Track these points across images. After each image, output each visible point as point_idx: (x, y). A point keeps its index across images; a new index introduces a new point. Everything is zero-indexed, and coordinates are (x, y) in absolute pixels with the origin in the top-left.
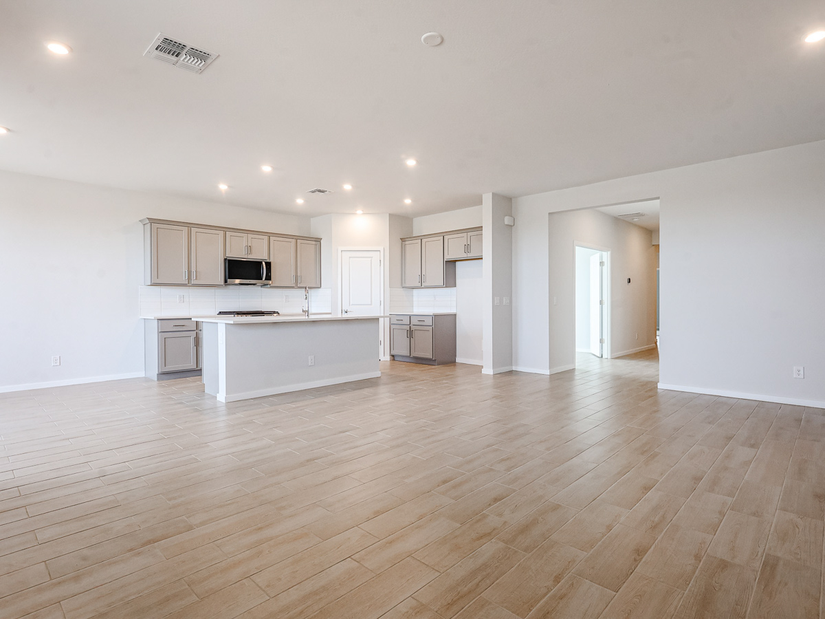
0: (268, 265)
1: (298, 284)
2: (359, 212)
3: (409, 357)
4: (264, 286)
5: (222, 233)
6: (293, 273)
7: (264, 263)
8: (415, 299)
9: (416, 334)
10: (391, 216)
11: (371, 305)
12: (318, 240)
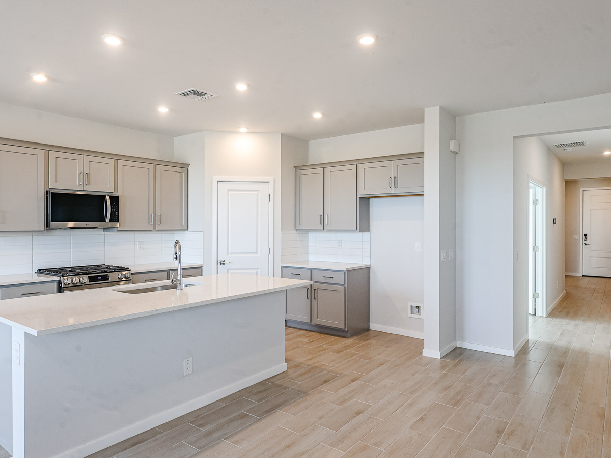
0: (115, 200)
1: (157, 224)
2: (243, 130)
3: (309, 324)
4: (108, 229)
5: (41, 153)
6: (151, 212)
7: (108, 198)
8: (311, 244)
9: (320, 294)
10: (283, 136)
11: (257, 253)
12: (185, 167)
